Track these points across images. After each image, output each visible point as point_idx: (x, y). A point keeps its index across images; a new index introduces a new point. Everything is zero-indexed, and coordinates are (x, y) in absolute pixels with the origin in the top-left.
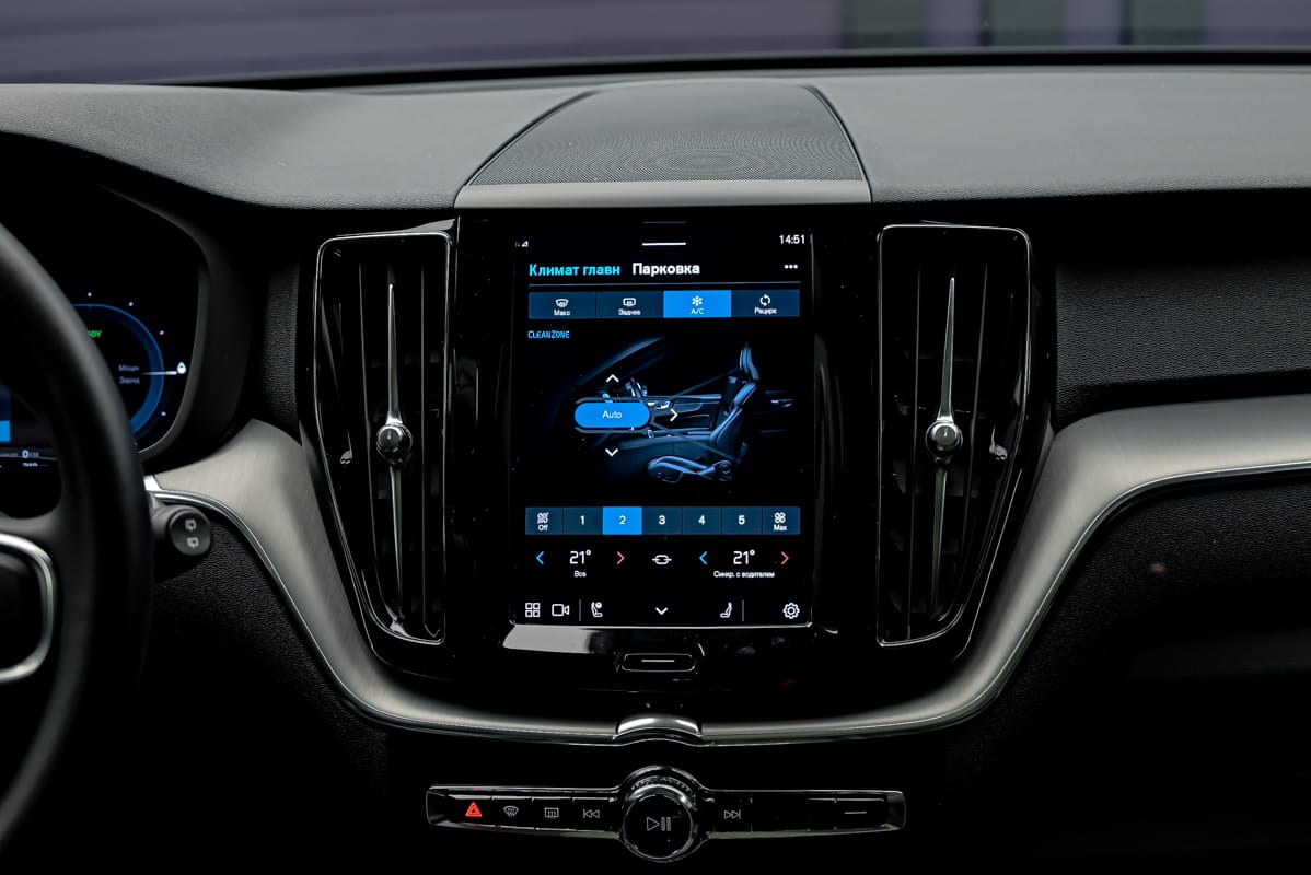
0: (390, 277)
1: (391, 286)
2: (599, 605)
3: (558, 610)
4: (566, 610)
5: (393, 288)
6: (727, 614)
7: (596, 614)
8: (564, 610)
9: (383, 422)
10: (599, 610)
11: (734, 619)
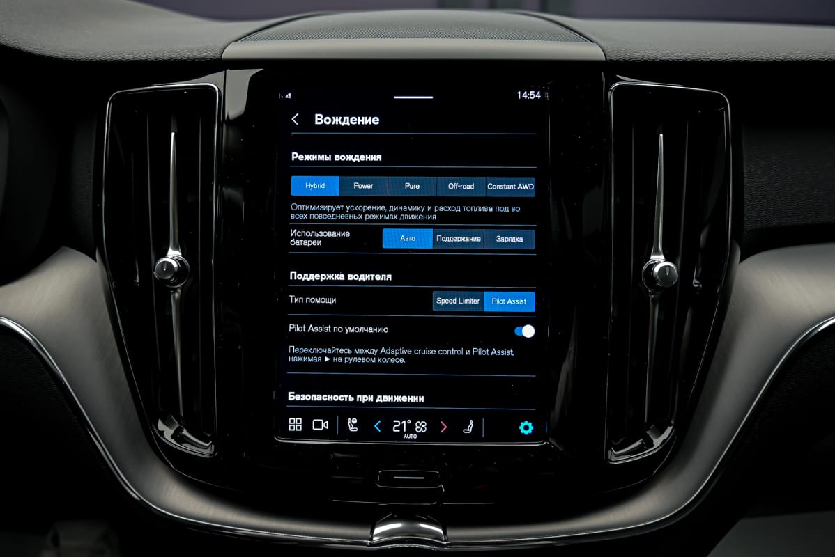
0: (174, 126)
1: (173, 134)
2: (355, 421)
3: (318, 425)
4: (325, 425)
5: (175, 136)
6: (468, 430)
7: (352, 429)
8: (323, 425)
9: (165, 255)
10: (355, 425)
11: (475, 436)
